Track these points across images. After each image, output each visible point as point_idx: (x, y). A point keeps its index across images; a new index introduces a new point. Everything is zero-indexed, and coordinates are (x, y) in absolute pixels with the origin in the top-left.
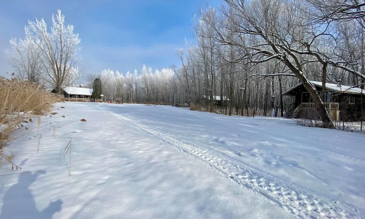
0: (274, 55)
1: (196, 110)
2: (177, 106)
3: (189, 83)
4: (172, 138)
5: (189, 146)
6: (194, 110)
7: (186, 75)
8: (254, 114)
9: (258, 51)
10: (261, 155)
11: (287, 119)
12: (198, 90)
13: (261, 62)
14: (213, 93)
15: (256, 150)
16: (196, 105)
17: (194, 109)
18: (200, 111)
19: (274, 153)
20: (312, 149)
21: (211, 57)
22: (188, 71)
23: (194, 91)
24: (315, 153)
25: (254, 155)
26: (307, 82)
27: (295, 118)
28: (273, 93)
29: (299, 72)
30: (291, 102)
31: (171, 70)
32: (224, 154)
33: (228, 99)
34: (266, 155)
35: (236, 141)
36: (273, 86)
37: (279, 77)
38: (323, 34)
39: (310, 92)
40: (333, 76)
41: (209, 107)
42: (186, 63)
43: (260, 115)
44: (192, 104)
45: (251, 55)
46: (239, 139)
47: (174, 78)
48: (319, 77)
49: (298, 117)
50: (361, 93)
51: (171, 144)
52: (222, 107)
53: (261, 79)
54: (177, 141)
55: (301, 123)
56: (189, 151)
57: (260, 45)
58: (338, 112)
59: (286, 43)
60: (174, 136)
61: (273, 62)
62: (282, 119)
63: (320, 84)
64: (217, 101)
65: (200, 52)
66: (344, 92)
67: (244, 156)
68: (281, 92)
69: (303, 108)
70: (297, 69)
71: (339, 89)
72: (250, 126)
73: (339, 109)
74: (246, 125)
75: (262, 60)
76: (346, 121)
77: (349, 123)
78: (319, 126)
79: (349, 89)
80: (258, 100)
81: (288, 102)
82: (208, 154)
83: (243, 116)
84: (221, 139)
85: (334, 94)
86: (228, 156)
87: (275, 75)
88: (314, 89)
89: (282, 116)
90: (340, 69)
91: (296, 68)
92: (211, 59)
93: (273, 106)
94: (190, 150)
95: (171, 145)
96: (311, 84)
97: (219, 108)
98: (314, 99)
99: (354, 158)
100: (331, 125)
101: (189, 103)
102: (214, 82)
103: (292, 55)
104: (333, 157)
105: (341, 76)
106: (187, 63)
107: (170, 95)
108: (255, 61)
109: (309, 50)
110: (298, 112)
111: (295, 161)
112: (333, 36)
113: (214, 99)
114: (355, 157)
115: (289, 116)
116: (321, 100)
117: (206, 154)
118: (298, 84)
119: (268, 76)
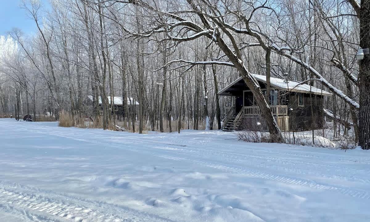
0: (202, 30)
1: (73, 125)
2: (27, 118)
3: (55, 69)
4: (11, 194)
5: (52, 206)
6: (68, 126)
7: (46, 53)
8: (180, 127)
9: (180, 22)
10: (189, 197)
11: (226, 133)
12: (76, 85)
13: (185, 40)
14: (108, 91)
15: (181, 191)
16: (73, 114)
17: (68, 124)
18: (82, 127)
19: (208, 190)
20: (257, 176)
21: (99, 22)
22: (51, 45)
23: (67, 86)
24: (261, 182)
25: (177, 201)
26: (248, 76)
27: (236, 130)
28: (206, 91)
29: (237, 61)
30: (231, 106)
31: (10, 40)
32: (126, 208)
33: (137, 103)
34: (197, 196)
35: (149, 180)
36: (205, 82)
37: (213, 66)
38: (263, 7)
39: (252, 91)
40: (279, 67)
41: (101, 119)
42: (45, 28)
43: (189, 129)
44: (62, 113)
45: (170, 27)
46: (154, 175)
47: (18, 56)
48: (263, 69)
49: (239, 129)
50: (310, 91)
51: (8, 207)
52: (126, 118)
53: (187, 68)
54: (25, 199)
55: (244, 137)
56: (53, 216)
57: (182, 12)
58: (287, 119)
59: (218, 15)
60: (16, 189)
61: (202, 42)
62: (219, 133)
63: (264, 78)
64: (115, 106)
65: (77, 8)
66: (292, 91)
67: (162, 205)
68: (217, 90)
69: (246, 115)
70: (236, 55)
71: (285, 86)
72: (173, 149)
73: (288, 115)
74: (167, 148)
75: (187, 38)
76: (296, 130)
77: (300, 133)
78: (265, 140)
79: (297, 86)
80: (186, 104)
81: (227, 105)
82: (95, 214)
83: (162, 132)
84: (122, 181)
85: (281, 93)
86: (133, 210)
87: (207, 64)
88: (258, 86)
89: (220, 128)
90: (286, 59)
91: (233, 53)
92: (99, 25)
93: (206, 113)
94: (54, 214)
95: (7, 211)
96: (253, 79)
97: (121, 121)
98: (258, 101)
99: (306, 183)
100: (280, 137)
101: (56, 112)
102: (107, 70)
103: (228, 33)
104: (283, 184)
105: (288, 68)
106: (49, 28)
107: (9, 95)
108: (176, 38)
109: (247, 27)
110: (239, 120)
111: (236, 199)
112: (274, 11)
113: (110, 103)
114: (307, 181)
115: (228, 128)
116: (266, 101)
117: (91, 216)
118: (239, 78)
119: (197, 64)
